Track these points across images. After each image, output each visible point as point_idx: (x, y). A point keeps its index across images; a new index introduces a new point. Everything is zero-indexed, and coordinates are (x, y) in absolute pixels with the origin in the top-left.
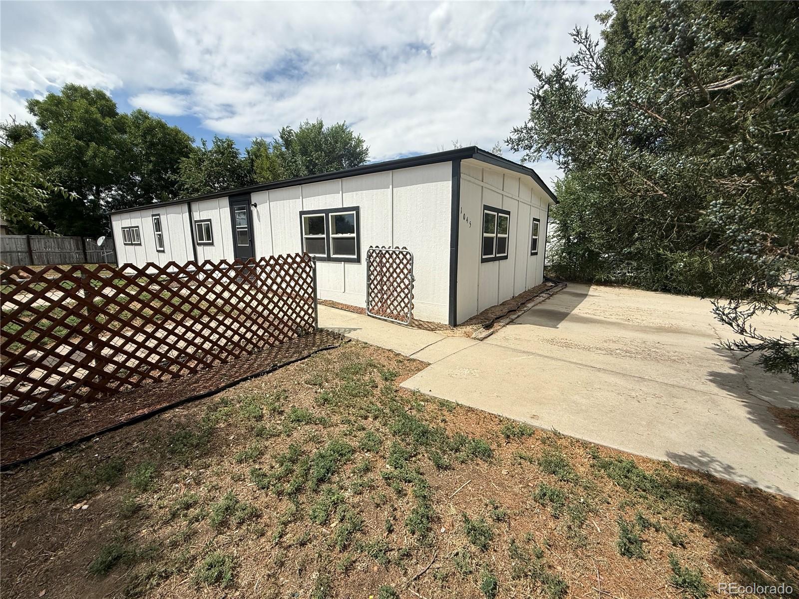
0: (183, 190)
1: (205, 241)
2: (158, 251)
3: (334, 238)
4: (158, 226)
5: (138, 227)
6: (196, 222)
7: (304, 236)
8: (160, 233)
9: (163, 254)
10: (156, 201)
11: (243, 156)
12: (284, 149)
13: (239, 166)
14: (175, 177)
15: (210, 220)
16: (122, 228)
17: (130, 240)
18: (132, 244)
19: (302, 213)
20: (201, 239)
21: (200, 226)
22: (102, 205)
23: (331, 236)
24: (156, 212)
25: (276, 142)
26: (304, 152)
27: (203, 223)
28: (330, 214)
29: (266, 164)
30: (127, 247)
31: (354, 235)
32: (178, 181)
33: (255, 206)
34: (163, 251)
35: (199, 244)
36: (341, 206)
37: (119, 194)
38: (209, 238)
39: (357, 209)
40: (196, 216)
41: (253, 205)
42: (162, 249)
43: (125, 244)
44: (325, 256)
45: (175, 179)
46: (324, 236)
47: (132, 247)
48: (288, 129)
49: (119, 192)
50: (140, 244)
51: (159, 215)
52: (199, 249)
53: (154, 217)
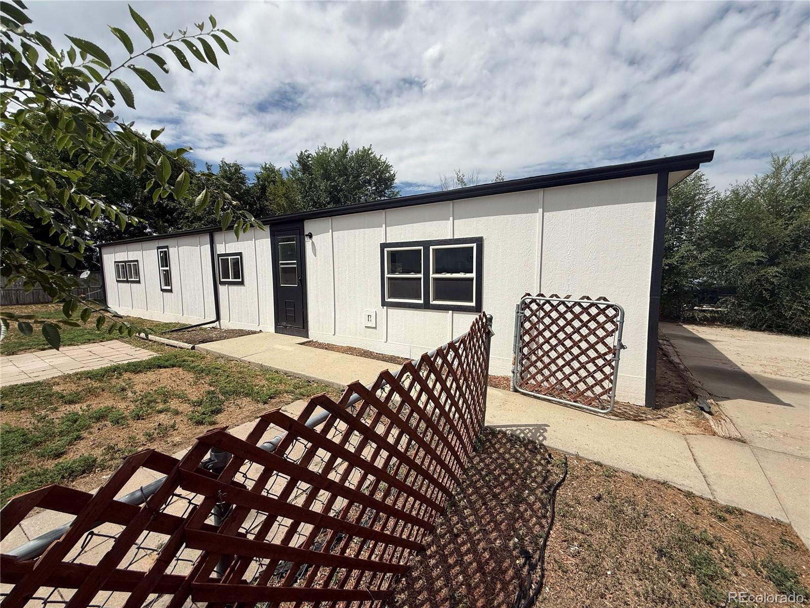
0: (183, 218)
1: (231, 280)
2: (163, 290)
3: (435, 279)
4: (165, 260)
5: (137, 261)
6: (219, 255)
7: (386, 275)
8: (168, 268)
9: (169, 294)
10: (150, 230)
11: (251, 182)
12: (300, 174)
13: (248, 191)
14: (174, 204)
15: (240, 254)
16: (115, 262)
17: (125, 275)
18: (127, 281)
19: (383, 246)
20: (226, 275)
21: (225, 262)
22: (86, 235)
23: (432, 275)
24: (162, 243)
25: (293, 167)
26: (327, 176)
27: (229, 258)
28: (431, 248)
29: (282, 191)
30: (119, 284)
31: (473, 275)
32: (178, 209)
33: (310, 236)
34: (171, 291)
35: (223, 283)
36: (450, 237)
37: (106, 224)
38: (236, 275)
39: (479, 241)
40: (220, 249)
41: (307, 235)
42: (169, 288)
43: (118, 281)
44: (421, 302)
45: (175, 207)
46: (421, 276)
47: (129, 285)
48: (306, 154)
49: (106, 221)
50: (139, 282)
51: (167, 247)
52: (222, 289)
53: (159, 250)
